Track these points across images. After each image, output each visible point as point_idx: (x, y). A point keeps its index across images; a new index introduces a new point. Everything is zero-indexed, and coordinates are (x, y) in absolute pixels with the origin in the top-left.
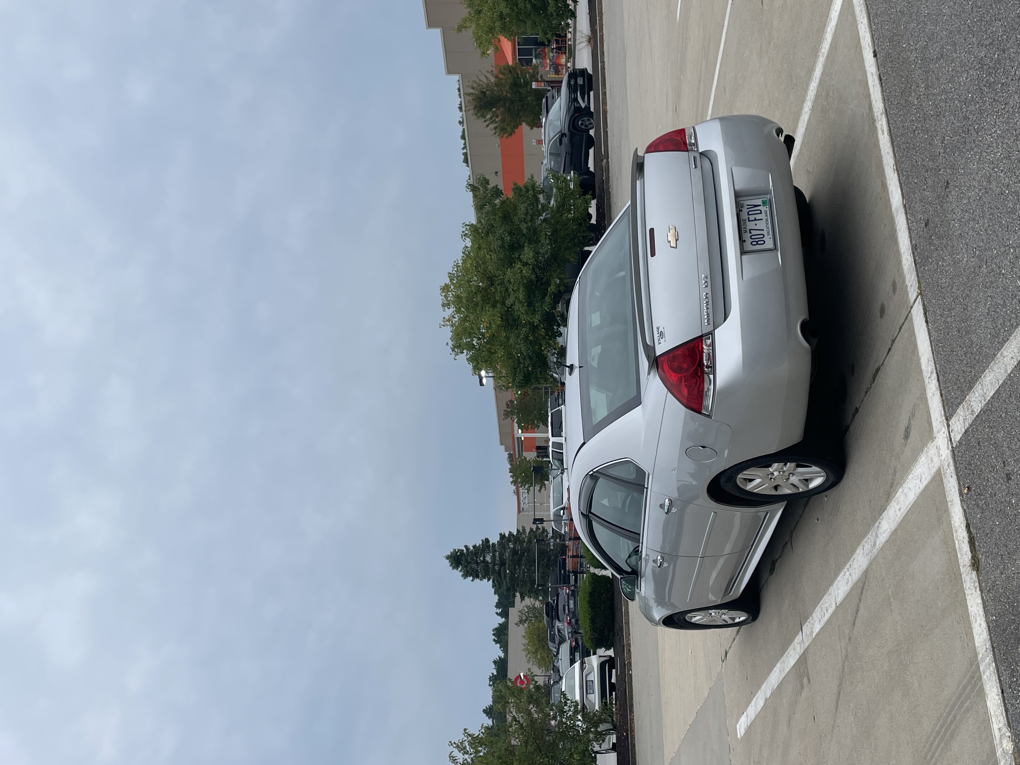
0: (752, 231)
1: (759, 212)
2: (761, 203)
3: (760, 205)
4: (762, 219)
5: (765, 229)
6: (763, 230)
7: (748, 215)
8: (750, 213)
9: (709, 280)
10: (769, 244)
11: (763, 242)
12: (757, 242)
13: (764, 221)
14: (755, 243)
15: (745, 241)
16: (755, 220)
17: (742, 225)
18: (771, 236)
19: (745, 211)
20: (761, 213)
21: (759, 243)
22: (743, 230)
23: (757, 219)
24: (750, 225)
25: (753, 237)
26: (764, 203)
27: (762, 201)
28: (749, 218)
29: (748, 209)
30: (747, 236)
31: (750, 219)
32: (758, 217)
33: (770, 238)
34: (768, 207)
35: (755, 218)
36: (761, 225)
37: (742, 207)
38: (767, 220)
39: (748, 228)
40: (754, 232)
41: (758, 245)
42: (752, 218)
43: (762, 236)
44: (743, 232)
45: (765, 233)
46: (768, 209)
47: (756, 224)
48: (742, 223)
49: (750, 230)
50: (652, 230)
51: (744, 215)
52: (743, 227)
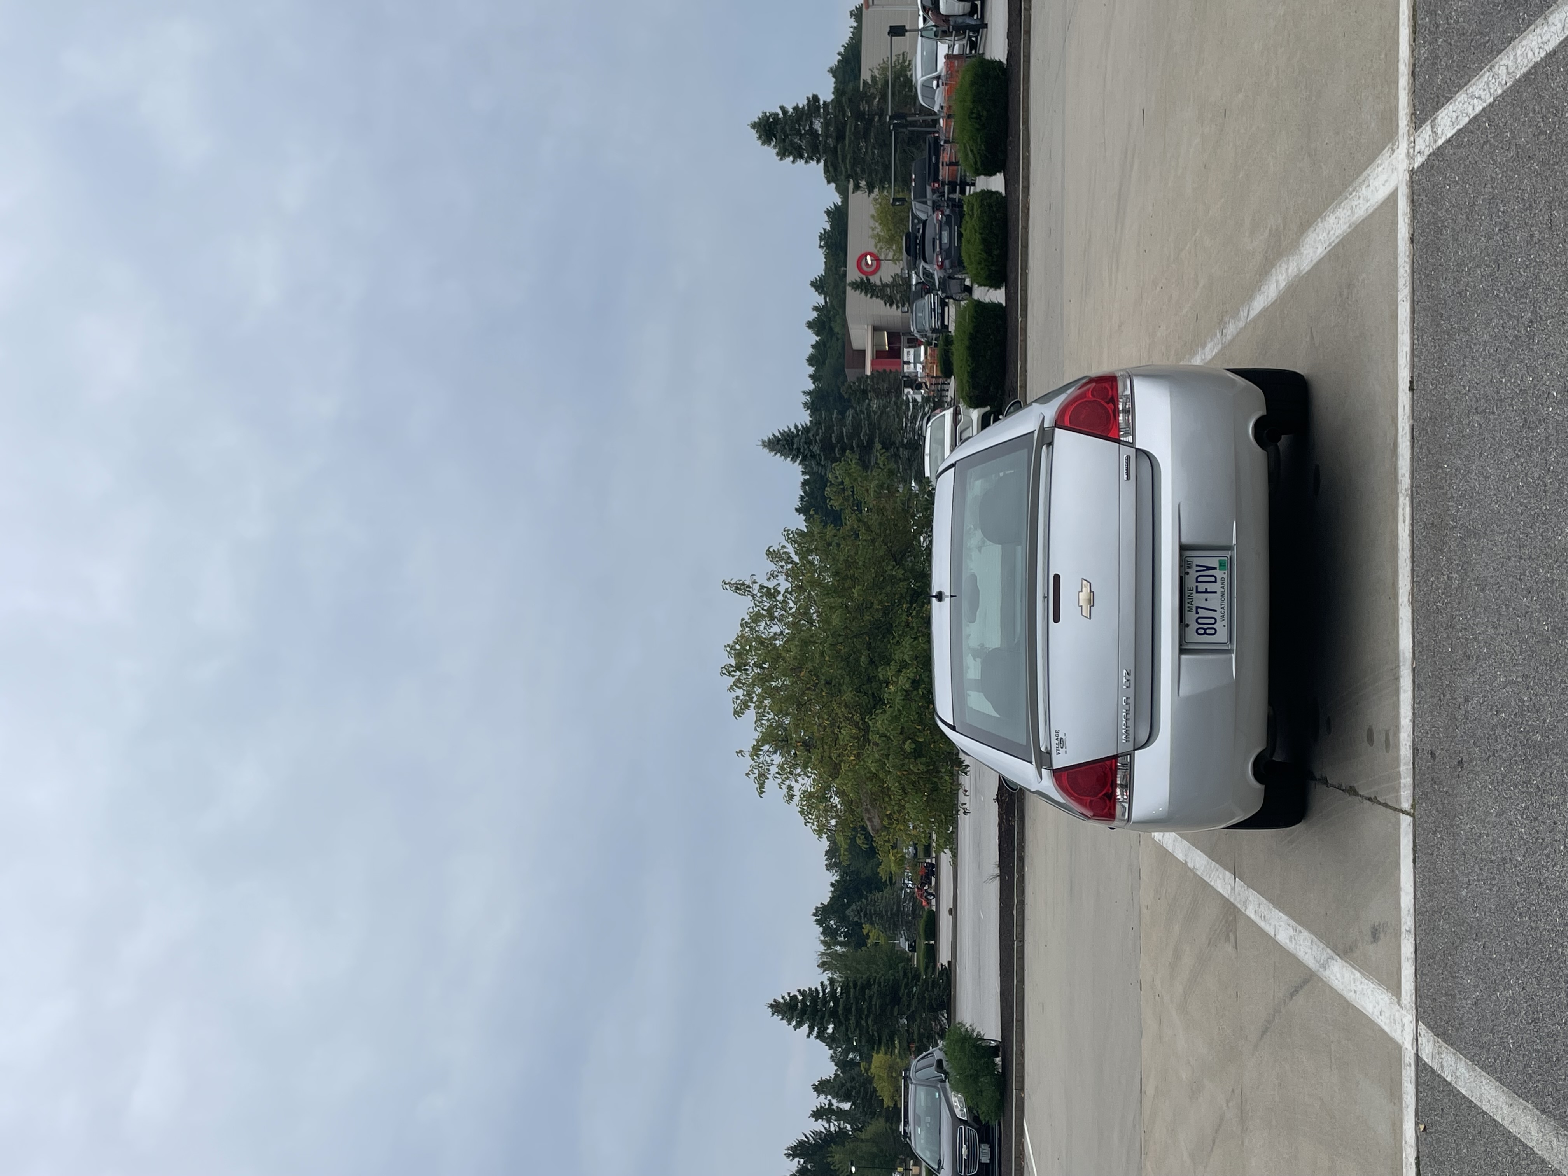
0: (1199, 610)
1: (1213, 579)
2: (1216, 565)
3: (1215, 568)
4: (1216, 592)
5: (1219, 610)
6: (1216, 611)
7: (1197, 582)
8: (1200, 579)
9: (1132, 678)
10: (1222, 636)
11: (1213, 631)
12: (1205, 630)
13: (1219, 595)
14: (1202, 631)
15: (1188, 626)
16: (1206, 592)
17: (1186, 597)
18: (1226, 622)
19: (1193, 574)
20: (1215, 582)
21: (1208, 631)
22: (1187, 605)
23: (1208, 590)
24: (1198, 600)
25: (1200, 621)
26: (1222, 564)
27: (1219, 560)
28: (1197, 587)
29: (1197, 571)
30: (1191, 617)
31: (1199, 590)
32: (1211, 587)
33: (1224, 626)
34: (1226, 572)
35: (1206, 589)
36: (1214, 602)
37: (1189, 567)
38: (1223, 595)
39: (1196, 603)
40: (1202, 613)
41: (1205, 635)
42: (1202, 587)
43: (1213, 621)
44: (1187, 609)
45: (1217, 615)
46: (1226, 576)
47: (1206, 600)
48: (1187, 595)
49: (1197, 608)
50: (1057, 578)
51: (1191, 582)
52: (1187, 601)
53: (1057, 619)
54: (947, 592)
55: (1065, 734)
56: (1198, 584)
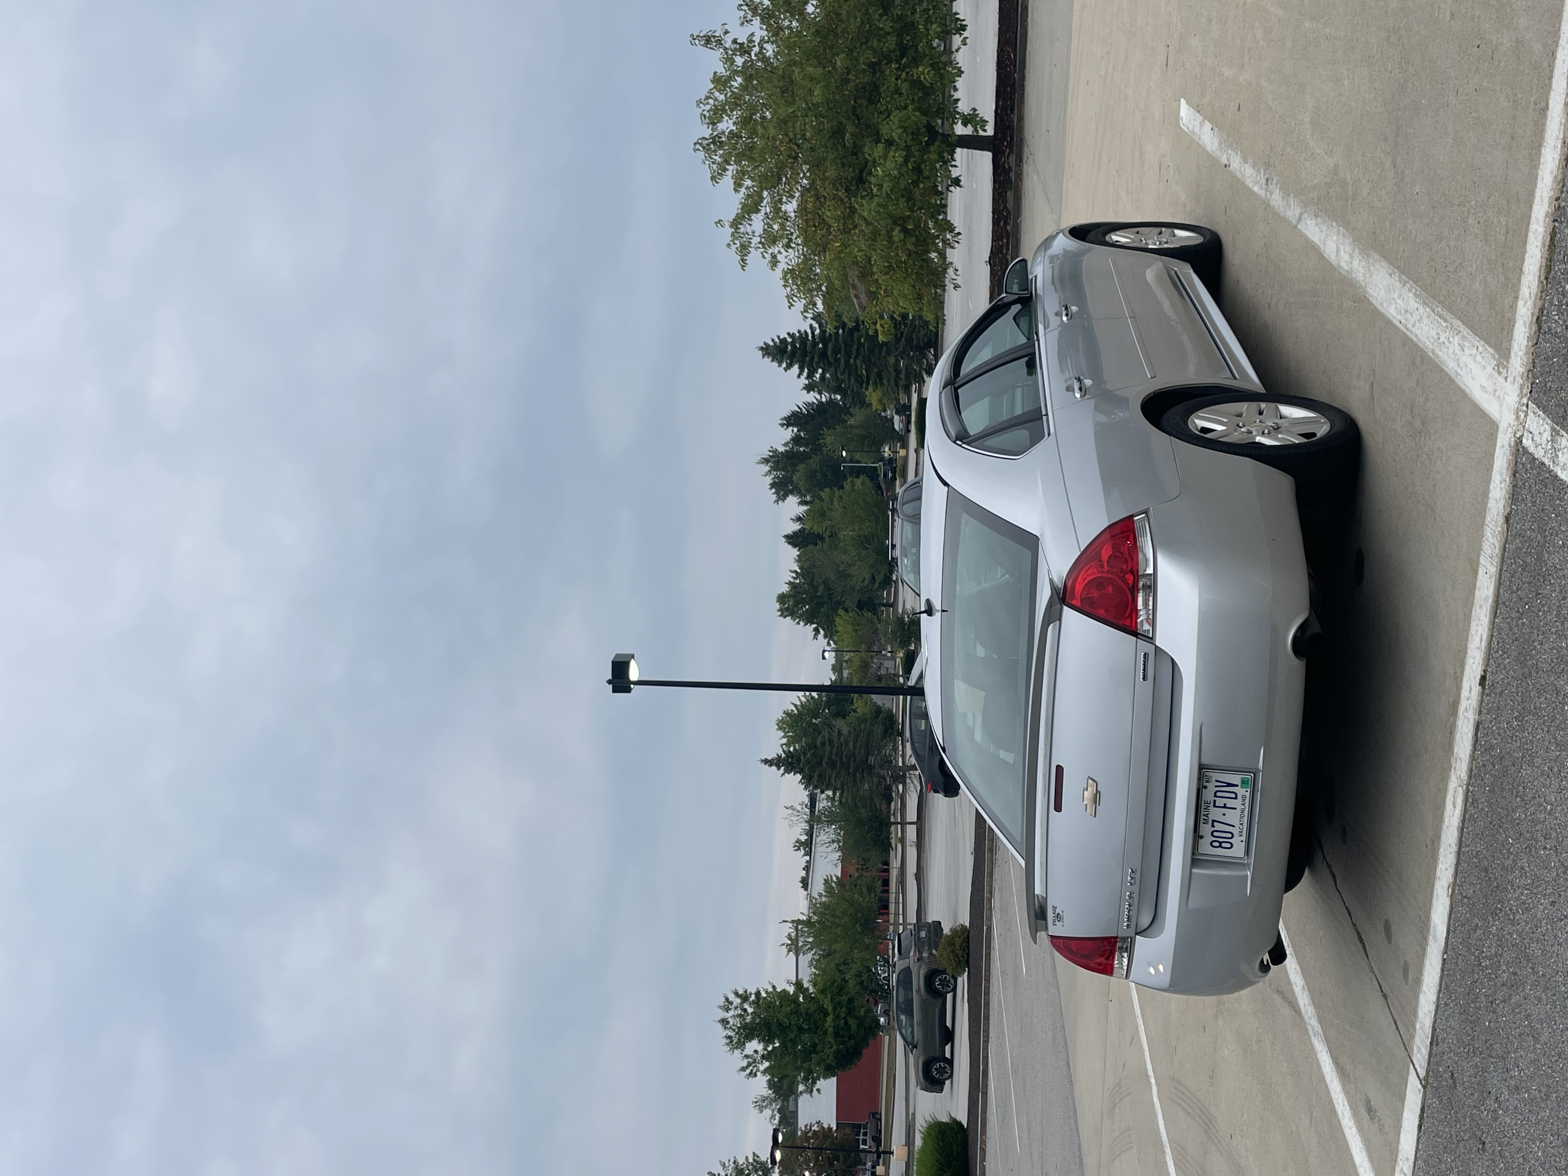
0: (1215, 824)
1: (1233, 796)
2: (1238, 782)
3: (1237, 786)
4: (1235, 809)
5: (1237, 825)
6: (1234, 826)
7: (1215, 796)
8: (1218, 794)
9: (1138, 876)
10: (1238, 850)
11: (1229, 845)
12: (1220, 843)
13: (1238, 811)
14: (1217, 844)
15: (1202, 837)
16: (1225, 807)
17: (1202, 810)
18: (1244, 838)
19: (1211, 788)
20: (1236, 798)
21: (1224, 845)
22: (1202, 817)
23: (1227, 806)
24: (1215, 814)
25: (1215, 834)
26: (1244, 782)
27: (1242, 778)
28: (1215, 801)
29: (1216, 786)
30: (1206, 829)
31: (1217, 805)
32: (1230, 803)
33: (1242, 841)
34: (1249, 790)
35: (1225, 804)
36: (1232, 817)
37: (1207, 782)
38: (1243, 811)
39: (1212, 817)
40: (1218, 826)
41: (1221, 848)
42: (1220, 802)
43: (1230, 835)
44: (1202, 821)
45: (1235, 831)
46: (1248, 794)
47: (1224, 815)
48: (1203, 807)
49: (1214, 821)
50: (1059, 769)
51: (1208, 795)
52: (1202, 813)
53: (1058, 808)
54: (937, 605)
55: (1063, 912)
56: (1216, 798)
